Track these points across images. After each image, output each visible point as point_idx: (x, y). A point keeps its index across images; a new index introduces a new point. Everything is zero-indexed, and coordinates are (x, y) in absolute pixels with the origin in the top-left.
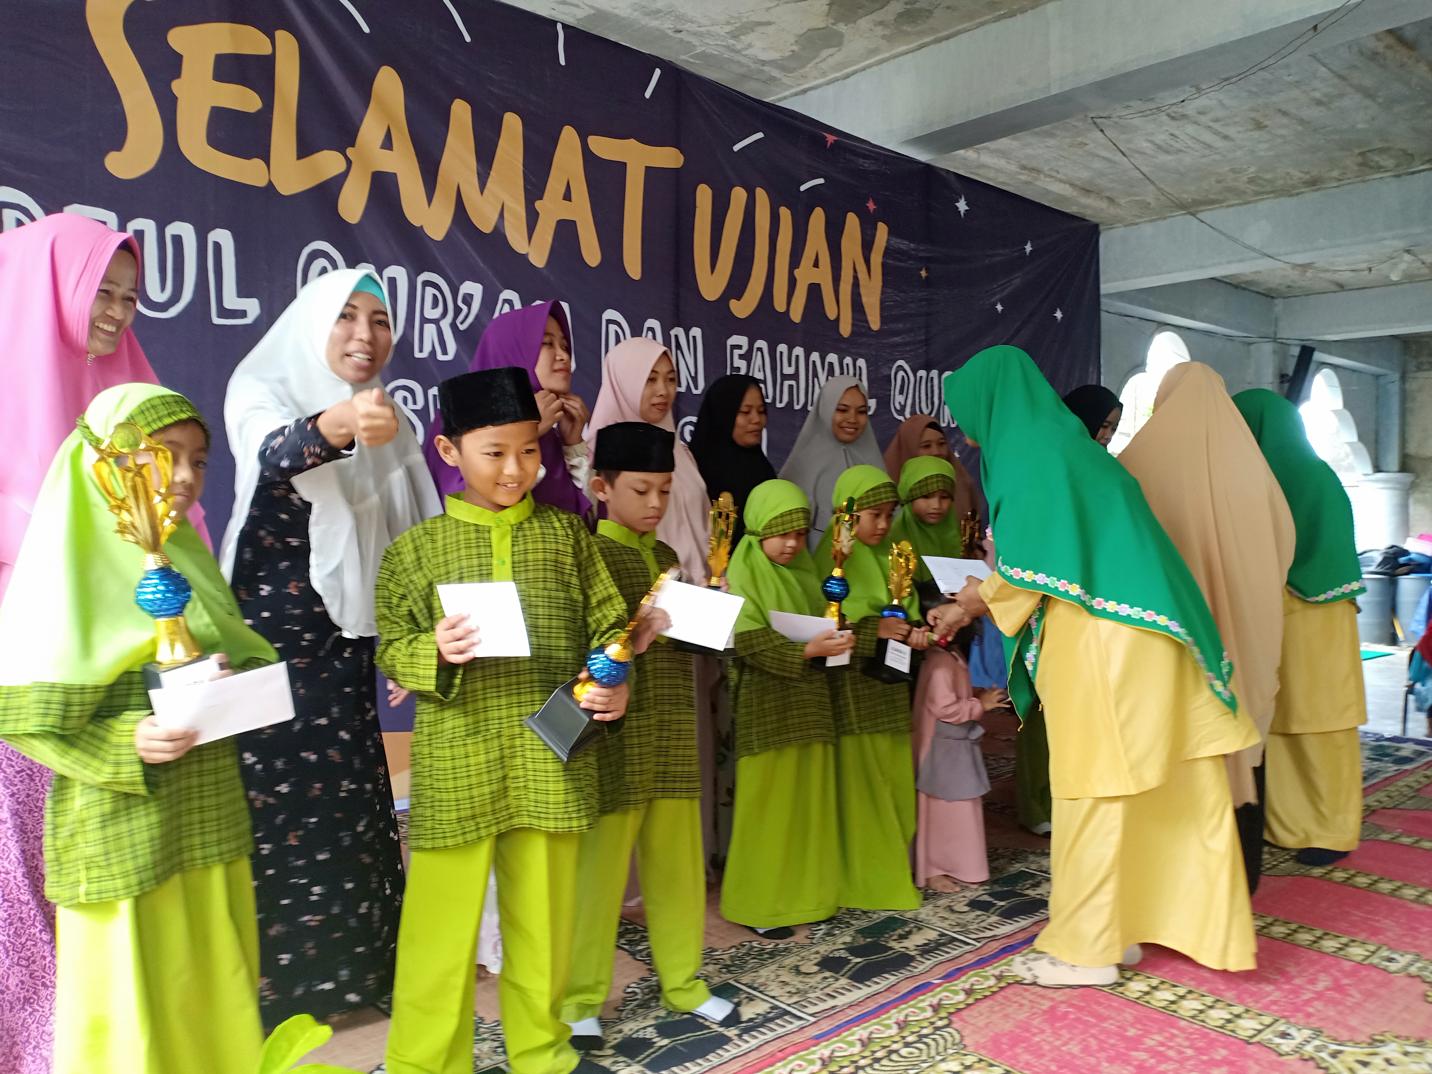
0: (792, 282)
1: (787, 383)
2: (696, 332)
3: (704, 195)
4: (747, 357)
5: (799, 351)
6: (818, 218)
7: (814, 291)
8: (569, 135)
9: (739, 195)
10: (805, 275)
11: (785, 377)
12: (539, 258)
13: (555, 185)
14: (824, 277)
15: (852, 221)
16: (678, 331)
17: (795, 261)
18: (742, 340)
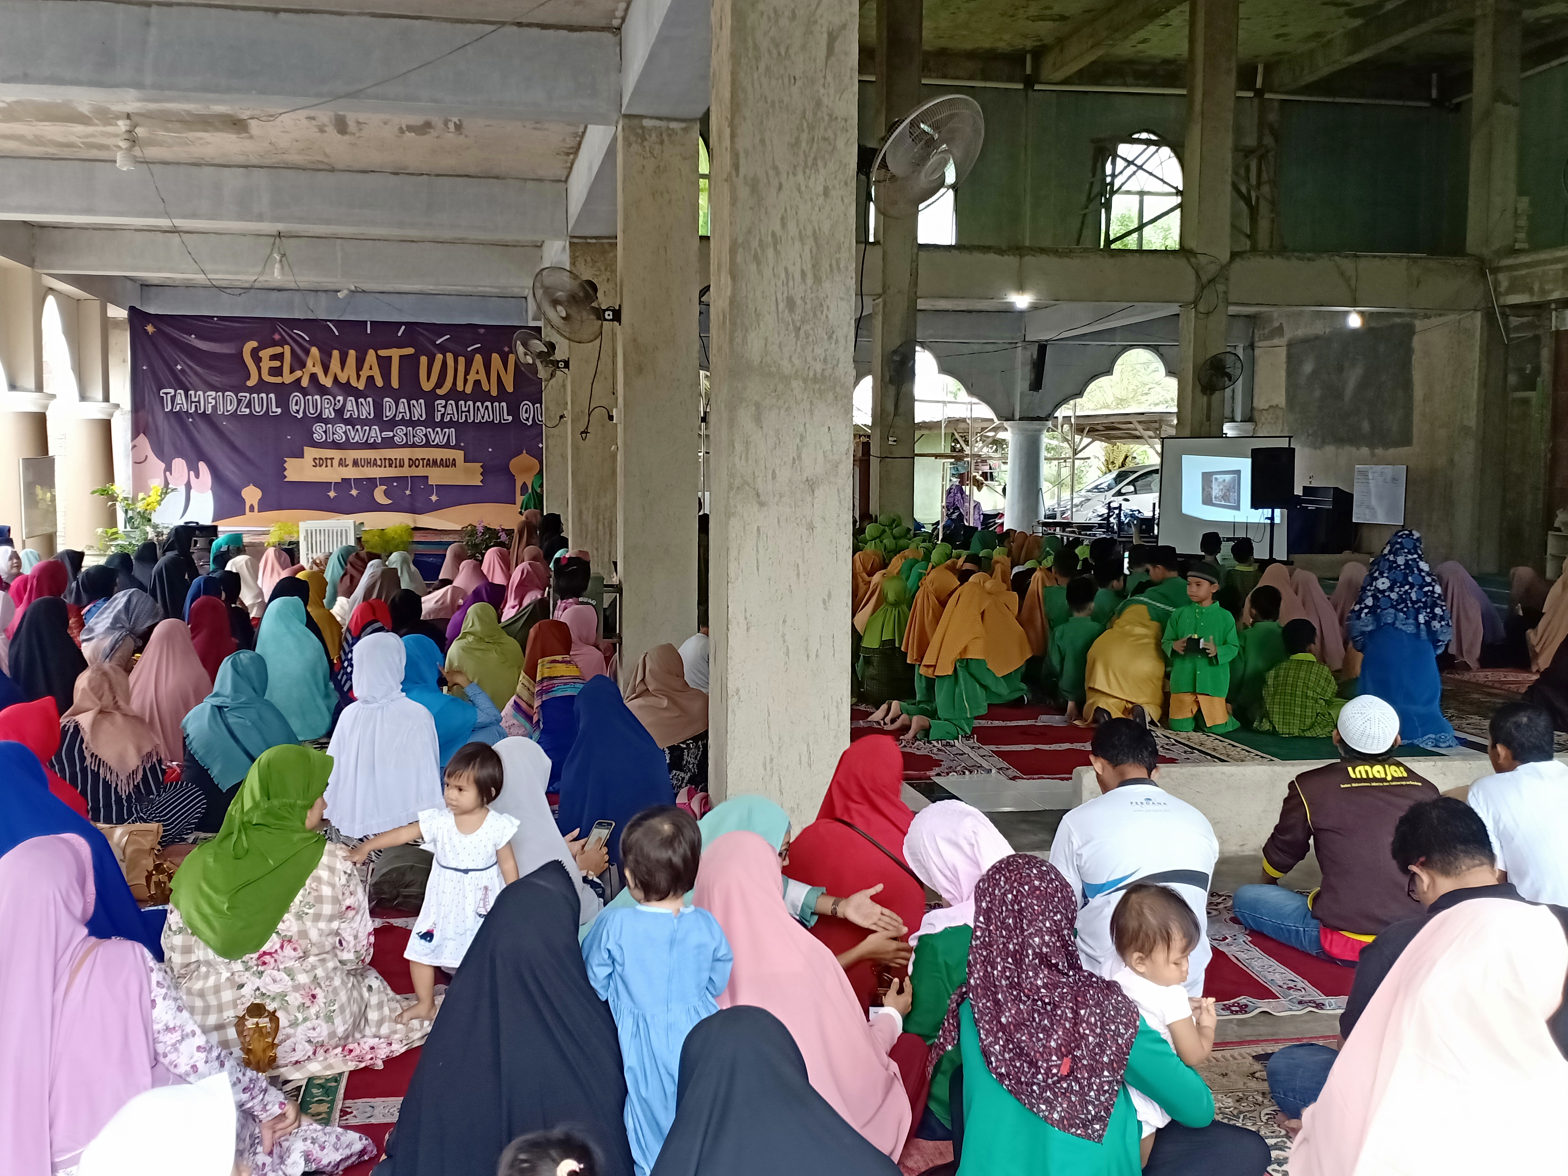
0: (466, 381)
1: (464, 414)
2: (422, 401)
3: (424, 360)
4: (445, 407)
5: (470, 403)
6: (478, 358)
7: (477, 383)
8: (371, 352)
9: (439, 357)
10: (472, 378)
11: (462, 412)
12: (361, 386)
13: (366, 366)
14: (482, 377)
15: (495, 357)
16: (414, 402)
17: (467, 373)
18: (443, 402)
